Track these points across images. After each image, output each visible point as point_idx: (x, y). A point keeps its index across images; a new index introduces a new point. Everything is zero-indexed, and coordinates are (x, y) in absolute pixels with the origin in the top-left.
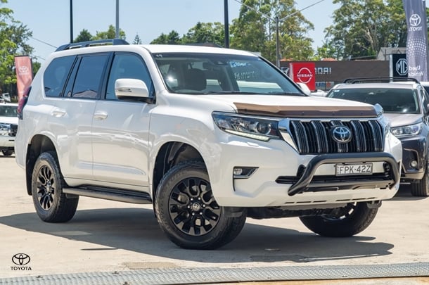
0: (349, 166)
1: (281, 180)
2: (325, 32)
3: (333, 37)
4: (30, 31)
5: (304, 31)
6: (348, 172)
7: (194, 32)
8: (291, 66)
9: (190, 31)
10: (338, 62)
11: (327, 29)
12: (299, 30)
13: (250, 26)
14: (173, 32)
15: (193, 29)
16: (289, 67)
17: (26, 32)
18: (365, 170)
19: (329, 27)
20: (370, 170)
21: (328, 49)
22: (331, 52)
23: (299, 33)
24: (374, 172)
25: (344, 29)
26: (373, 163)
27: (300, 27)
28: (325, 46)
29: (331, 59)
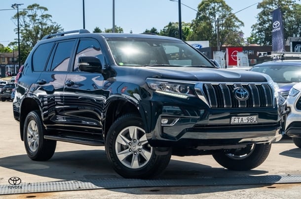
2: (252, 27)
3: (257, 31)
4: (62, 28)
5: (238, 27)
7: (167, 28)
8: (227, 50)
9: (165, 27)
10: (261, 47)
11: (253, 25)
12: (235, 26)
13: (203, 24)
14: (153, 28)
15: (167, 26)
16: (226, 50)
17: (60, 29)
19: (255, 24)
21: (254, 38)
22: (256, 40)
23: (234, 28)
25: (264, 25)
27: (235, 24)
28: (252, 36)
29: (256, 45)
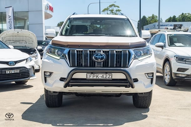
0: (96, 75)
1: (62, 79)
6: (95, 78)
18: (107, 77)
20: (110, 77)
24: (113, 78)
26: (112, 73)
